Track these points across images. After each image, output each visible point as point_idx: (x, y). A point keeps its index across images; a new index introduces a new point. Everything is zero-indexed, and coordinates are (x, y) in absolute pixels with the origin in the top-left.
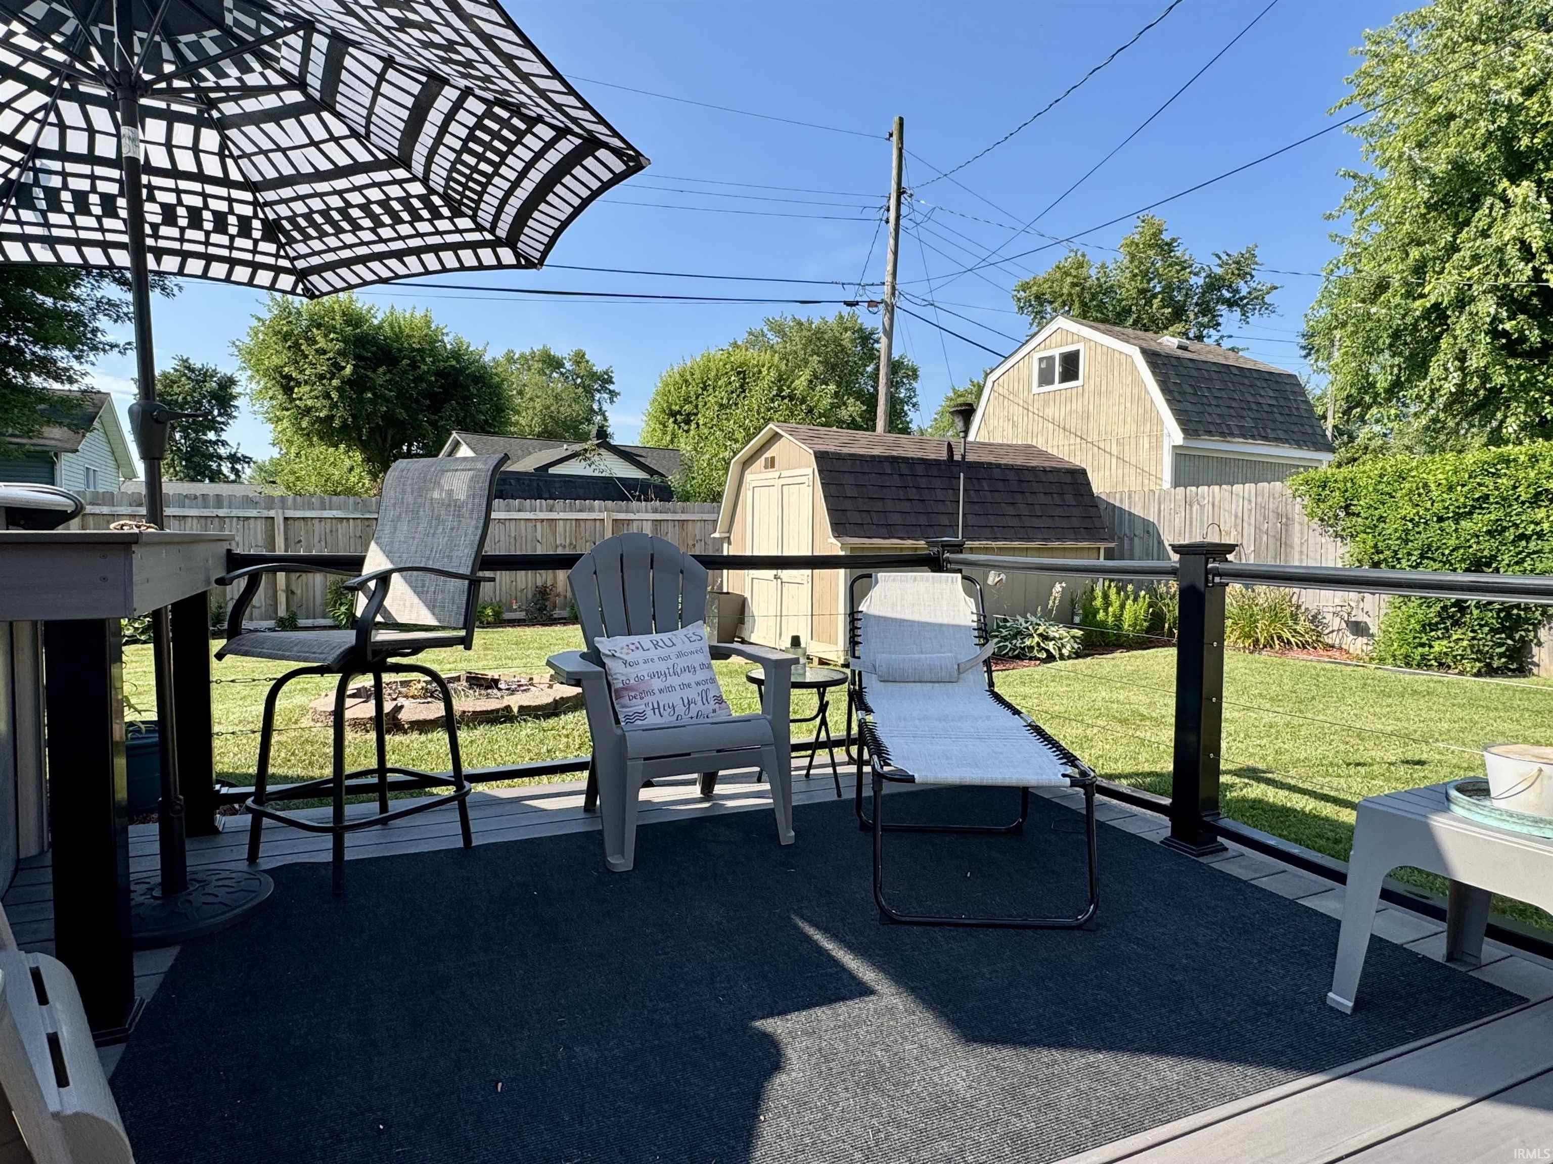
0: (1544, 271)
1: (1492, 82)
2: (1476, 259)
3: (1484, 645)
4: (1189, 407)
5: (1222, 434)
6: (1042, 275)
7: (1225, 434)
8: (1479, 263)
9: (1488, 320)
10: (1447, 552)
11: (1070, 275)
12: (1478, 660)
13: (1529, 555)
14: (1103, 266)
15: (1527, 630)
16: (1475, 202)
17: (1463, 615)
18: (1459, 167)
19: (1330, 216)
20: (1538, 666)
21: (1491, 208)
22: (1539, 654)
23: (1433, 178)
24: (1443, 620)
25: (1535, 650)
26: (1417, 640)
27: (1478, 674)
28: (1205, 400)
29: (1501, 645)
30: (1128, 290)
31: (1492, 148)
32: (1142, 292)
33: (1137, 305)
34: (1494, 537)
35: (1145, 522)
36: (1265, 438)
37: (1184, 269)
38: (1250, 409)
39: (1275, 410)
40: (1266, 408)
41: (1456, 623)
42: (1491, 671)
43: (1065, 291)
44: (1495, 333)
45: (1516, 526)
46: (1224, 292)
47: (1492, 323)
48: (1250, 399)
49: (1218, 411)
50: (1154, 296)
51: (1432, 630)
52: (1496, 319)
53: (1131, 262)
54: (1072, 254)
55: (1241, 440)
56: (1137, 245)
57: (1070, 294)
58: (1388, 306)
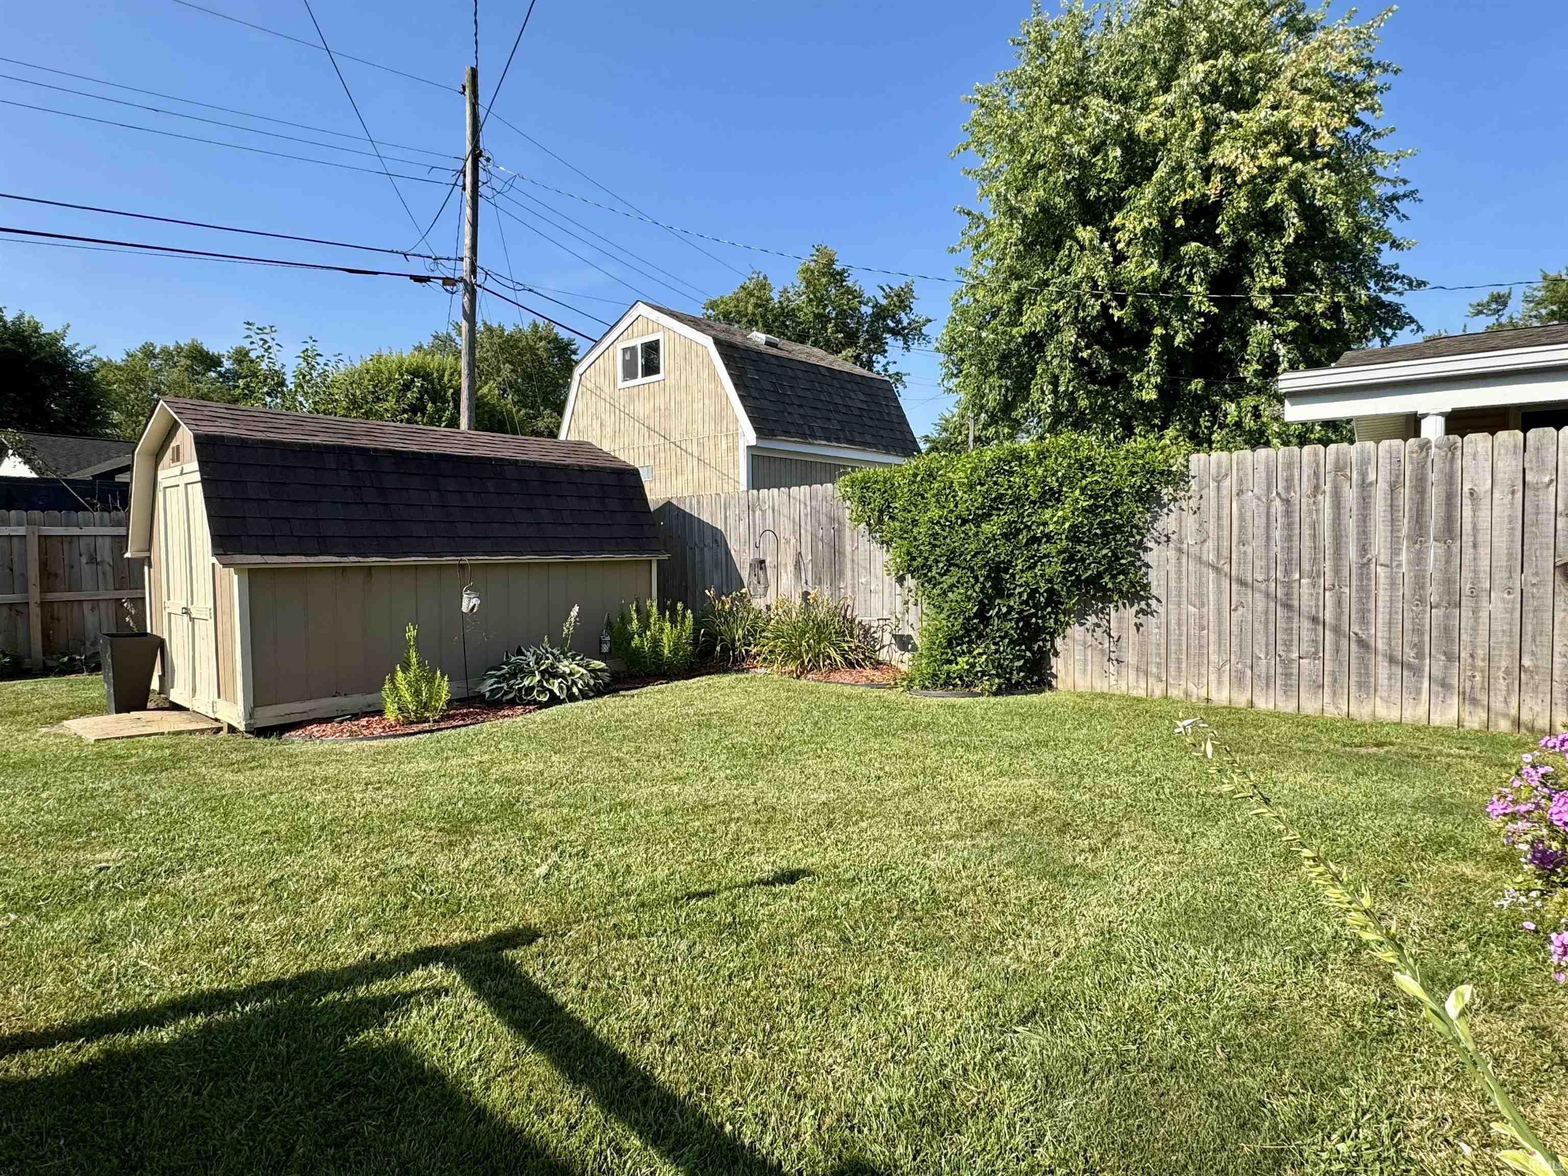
0: (1110, 307)
1: (1065, 137)
2: (1061, 295)
3: (1005, 659)
4: (765, 404)
5: (803, 436)
6: (728, 294)
7: (807, 435)
8: (1063, 298)
9: (1071, 348)
10: (969, 557)
11: (753, 295)
12: (998, 676)
13: (1041, 558)
14: (785, 291)
15: (1045, 640)
16: (1058, 245)
17: (986, 627)
18: (1045, 208)
19: (953, 250)
20: (1056, 677)
21: (1070, 249)
22: (1057, 665)
23: (1025, 217)
24: (968, 633)
25: (1053, 661)
26: (944, 656)
27: (998, 693)
28: (787, 400)
29: (1019, 658)
30: (807, 313)
31: (1071, 197)
32: (817, 316)
33: (813, 328)
34: (1009, 540)
35: (715, 531)
36: (852, 442)
37: (855, 297)
38: (838, 412)
39: (865, 414)
40: (857, 412)
41: (980, 636)
42: (1009, 688)
43: (749, 311)
44: (1076, 359)
45: (1029, 528)
46: (889, 322)
47: (1073, 351)
48: (839, 401)
49: (802, 411)
50: (829, 321)
51: (958, 645)
52: (1076, 349)
53: (807, 287)
54: (755, 276)
55: (823, 442)
56: (813, 272)
57: (754, 314)
58: (994, 331)
